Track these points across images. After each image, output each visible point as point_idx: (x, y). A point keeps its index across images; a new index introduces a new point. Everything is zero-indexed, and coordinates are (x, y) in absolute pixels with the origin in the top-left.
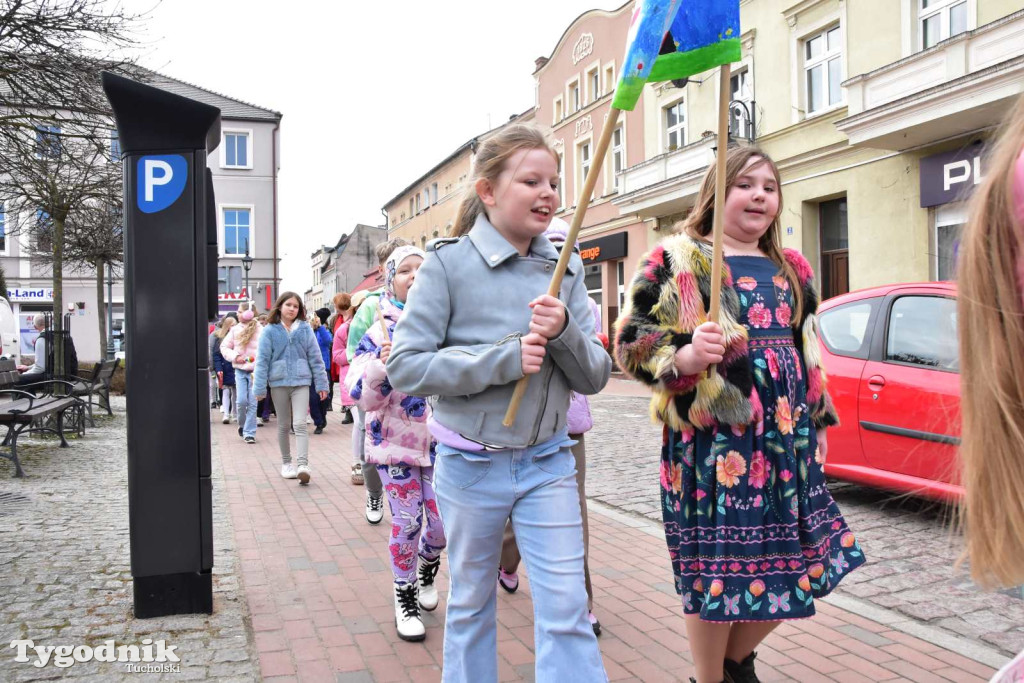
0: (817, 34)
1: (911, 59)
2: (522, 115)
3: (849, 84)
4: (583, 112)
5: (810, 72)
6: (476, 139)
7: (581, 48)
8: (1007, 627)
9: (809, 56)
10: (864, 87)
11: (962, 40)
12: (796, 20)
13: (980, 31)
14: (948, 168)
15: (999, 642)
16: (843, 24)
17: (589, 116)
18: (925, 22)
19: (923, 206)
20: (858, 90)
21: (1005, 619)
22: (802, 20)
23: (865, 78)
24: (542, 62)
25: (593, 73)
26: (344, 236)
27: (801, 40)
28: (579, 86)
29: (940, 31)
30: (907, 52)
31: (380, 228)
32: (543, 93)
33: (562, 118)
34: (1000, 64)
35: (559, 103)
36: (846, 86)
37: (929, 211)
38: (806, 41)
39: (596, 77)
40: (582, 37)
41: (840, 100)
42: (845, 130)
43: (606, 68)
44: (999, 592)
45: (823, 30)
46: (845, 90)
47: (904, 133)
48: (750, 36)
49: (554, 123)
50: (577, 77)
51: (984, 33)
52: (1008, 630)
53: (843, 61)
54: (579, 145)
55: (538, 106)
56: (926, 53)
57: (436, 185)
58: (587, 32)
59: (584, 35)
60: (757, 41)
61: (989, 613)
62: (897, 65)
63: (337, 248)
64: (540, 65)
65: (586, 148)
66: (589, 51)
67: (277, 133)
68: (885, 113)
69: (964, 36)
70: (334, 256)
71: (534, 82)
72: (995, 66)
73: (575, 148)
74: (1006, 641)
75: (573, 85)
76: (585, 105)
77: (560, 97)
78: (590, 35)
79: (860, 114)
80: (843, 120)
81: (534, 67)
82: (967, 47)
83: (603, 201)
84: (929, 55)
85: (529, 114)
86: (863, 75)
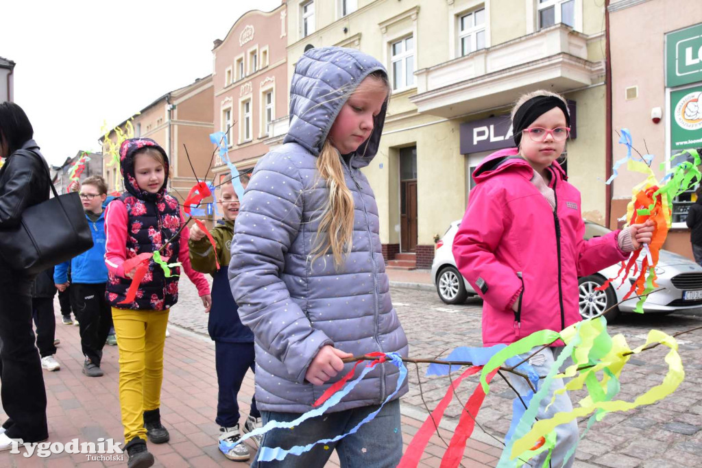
0: (399, 40)
1: (454, 61)
2: (204, 79)
3: (419, 73)
4: (246, 80)
5: (395, 64)
6: (169, 93)
7: (245, 35)
8: (498, 417)
9: (394, 54)
10: (427, 76)
11: (482, 53)
12: (387, 30)
13: (493, 48)
14: (476, 130)
15: (494, 426)
16: (415, 35)
17: (250, 82)
18: (463, 39)
19: (461, 153)
20: (423, 78)
21: (498, 412)
22: (390, 30)
23: (428, 71)
24: (218, 42)
25: (253, 53)
26: (69, 159)
27: (390, 43)
28: (243, 62)
29: (471, 47)
30: (452, 57)
31: (97, 154)
32: (219, 65)
33: (231, 82)
34: (503, 70)
35: (229, 72)
36: (417, 75)
37: (465, 157)
38: (393, 44)
39: (256, 56)
40: (246, 28)
41: (413, 83)
42: (416, 103)
43: (262, 50)
44: (496, 396)
45: (403, 38)
46: (415, 77)
47: (451, 107)
48: (357, 38)
49: (226, 85)
50: (242, 55)
51: (495, 50)
52: (499, 419)
53: (415, 58)
54: (243, 102)
55: (215, 73)
56: (463, 58)
57: (140, 125)
58: (250, 25)
59: (248, 26)
60: (362, 41)
61: (489, 409)
62: (446, 64)
63: (63, 167)
64: (217, 45)
65: (248, 104)
66: (251, 38)
67: (11, 77)
68: (439, 93)
69: (484, 50)
70: (61, 173)
71: (212, 57)
72: (501, 71)
73: (240, 104)
74: (497, 426)
75: (240, 61)
76: (248, 74)
77: (230, 68)
78: (252, 27)
79: (424, 93)
80: (414, 96)
81: (213, 46)
82: (486, 57)
83: (258, 141)
84: (465, 60)
85: (209, 78)
86: (426, 69)
